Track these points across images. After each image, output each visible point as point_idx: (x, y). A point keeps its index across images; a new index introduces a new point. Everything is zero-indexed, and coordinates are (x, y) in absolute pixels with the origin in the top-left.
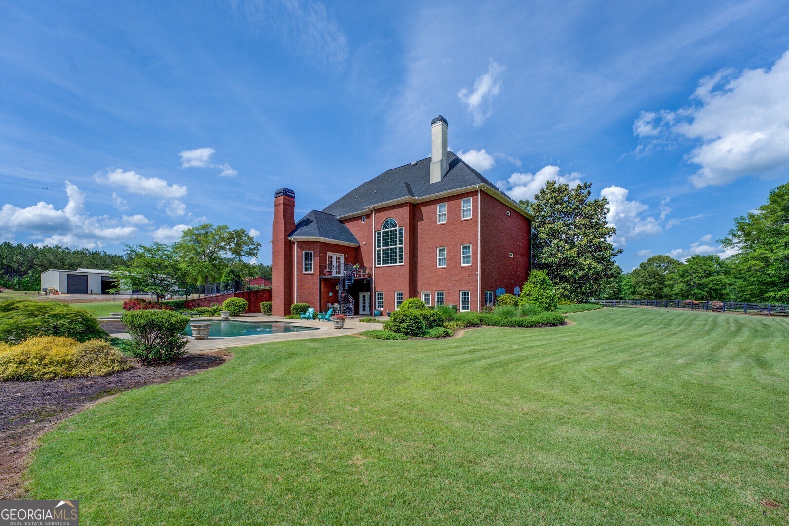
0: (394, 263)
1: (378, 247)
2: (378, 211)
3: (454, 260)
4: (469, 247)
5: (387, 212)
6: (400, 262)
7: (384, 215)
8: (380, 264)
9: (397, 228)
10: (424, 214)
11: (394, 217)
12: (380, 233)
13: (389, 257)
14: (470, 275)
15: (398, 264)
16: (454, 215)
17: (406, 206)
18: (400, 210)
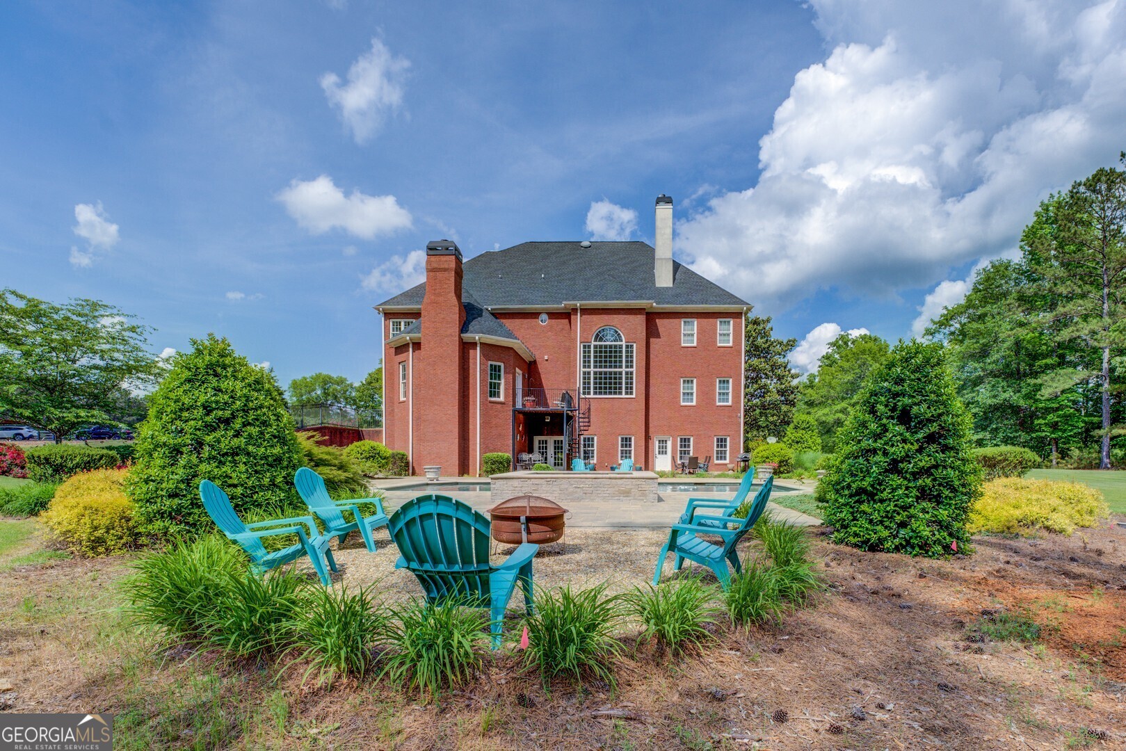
0: (615, 393)
1: (584, 367)
2: (585, 311)
3: (706, 395)
4: (728, 381)
5: (606, 317)
6: (627, 393)
7: (598, 321)
8: (589, 393)
9: (624, 343)
10: (661, 330)
11: (618, 326)
12: (589, 347)
13: (608, 384)
14: (730, 417)
15: (624, 396)
16: (707, 339)
17: (640, 314)
18: (631, 318)
